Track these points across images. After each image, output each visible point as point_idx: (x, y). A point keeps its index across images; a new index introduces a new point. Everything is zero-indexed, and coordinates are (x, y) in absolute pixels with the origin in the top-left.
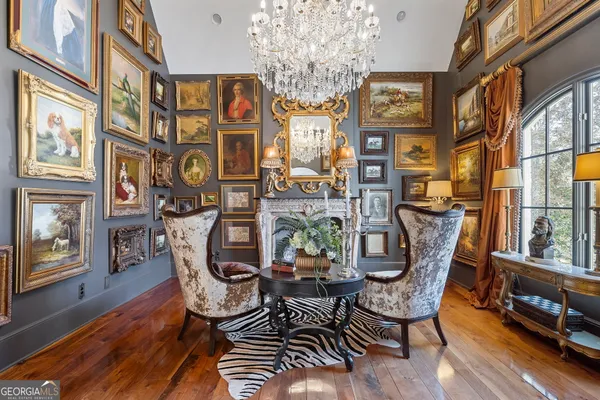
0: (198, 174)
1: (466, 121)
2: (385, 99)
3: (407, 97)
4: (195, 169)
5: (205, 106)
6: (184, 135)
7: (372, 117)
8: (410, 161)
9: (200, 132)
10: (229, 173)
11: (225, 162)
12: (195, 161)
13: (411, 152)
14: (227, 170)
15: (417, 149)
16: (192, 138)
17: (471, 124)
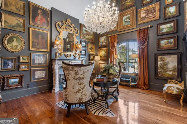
0: (17, 46)
1: (103, 43)
2: (85, 33)
3: (90, 34)
4: (15, 43)
5: (21, 13)
6: (7, 24)
7: (83, 37)
8: (90, 51)
9: (18, 25)
10: (35, 48)
11: (33, 42)
12: (15, 39)
13: (91, 48)
14: (34, 46)
15: (92, 48)
16: (13, 27)
17: (104, 44)
